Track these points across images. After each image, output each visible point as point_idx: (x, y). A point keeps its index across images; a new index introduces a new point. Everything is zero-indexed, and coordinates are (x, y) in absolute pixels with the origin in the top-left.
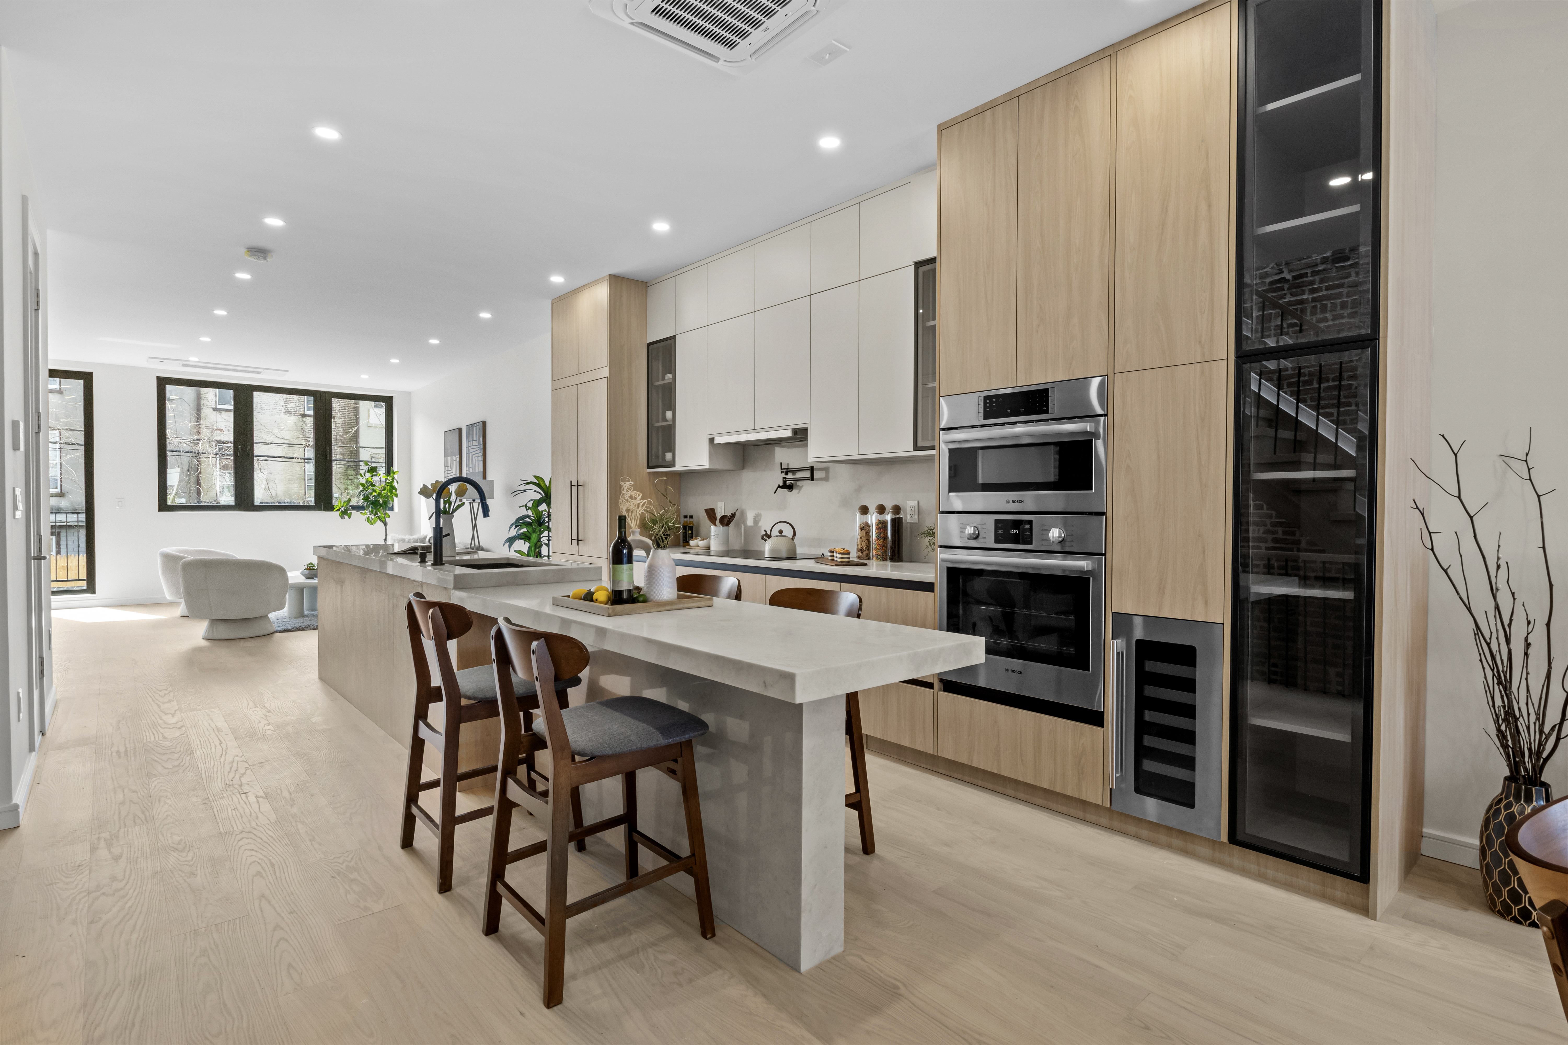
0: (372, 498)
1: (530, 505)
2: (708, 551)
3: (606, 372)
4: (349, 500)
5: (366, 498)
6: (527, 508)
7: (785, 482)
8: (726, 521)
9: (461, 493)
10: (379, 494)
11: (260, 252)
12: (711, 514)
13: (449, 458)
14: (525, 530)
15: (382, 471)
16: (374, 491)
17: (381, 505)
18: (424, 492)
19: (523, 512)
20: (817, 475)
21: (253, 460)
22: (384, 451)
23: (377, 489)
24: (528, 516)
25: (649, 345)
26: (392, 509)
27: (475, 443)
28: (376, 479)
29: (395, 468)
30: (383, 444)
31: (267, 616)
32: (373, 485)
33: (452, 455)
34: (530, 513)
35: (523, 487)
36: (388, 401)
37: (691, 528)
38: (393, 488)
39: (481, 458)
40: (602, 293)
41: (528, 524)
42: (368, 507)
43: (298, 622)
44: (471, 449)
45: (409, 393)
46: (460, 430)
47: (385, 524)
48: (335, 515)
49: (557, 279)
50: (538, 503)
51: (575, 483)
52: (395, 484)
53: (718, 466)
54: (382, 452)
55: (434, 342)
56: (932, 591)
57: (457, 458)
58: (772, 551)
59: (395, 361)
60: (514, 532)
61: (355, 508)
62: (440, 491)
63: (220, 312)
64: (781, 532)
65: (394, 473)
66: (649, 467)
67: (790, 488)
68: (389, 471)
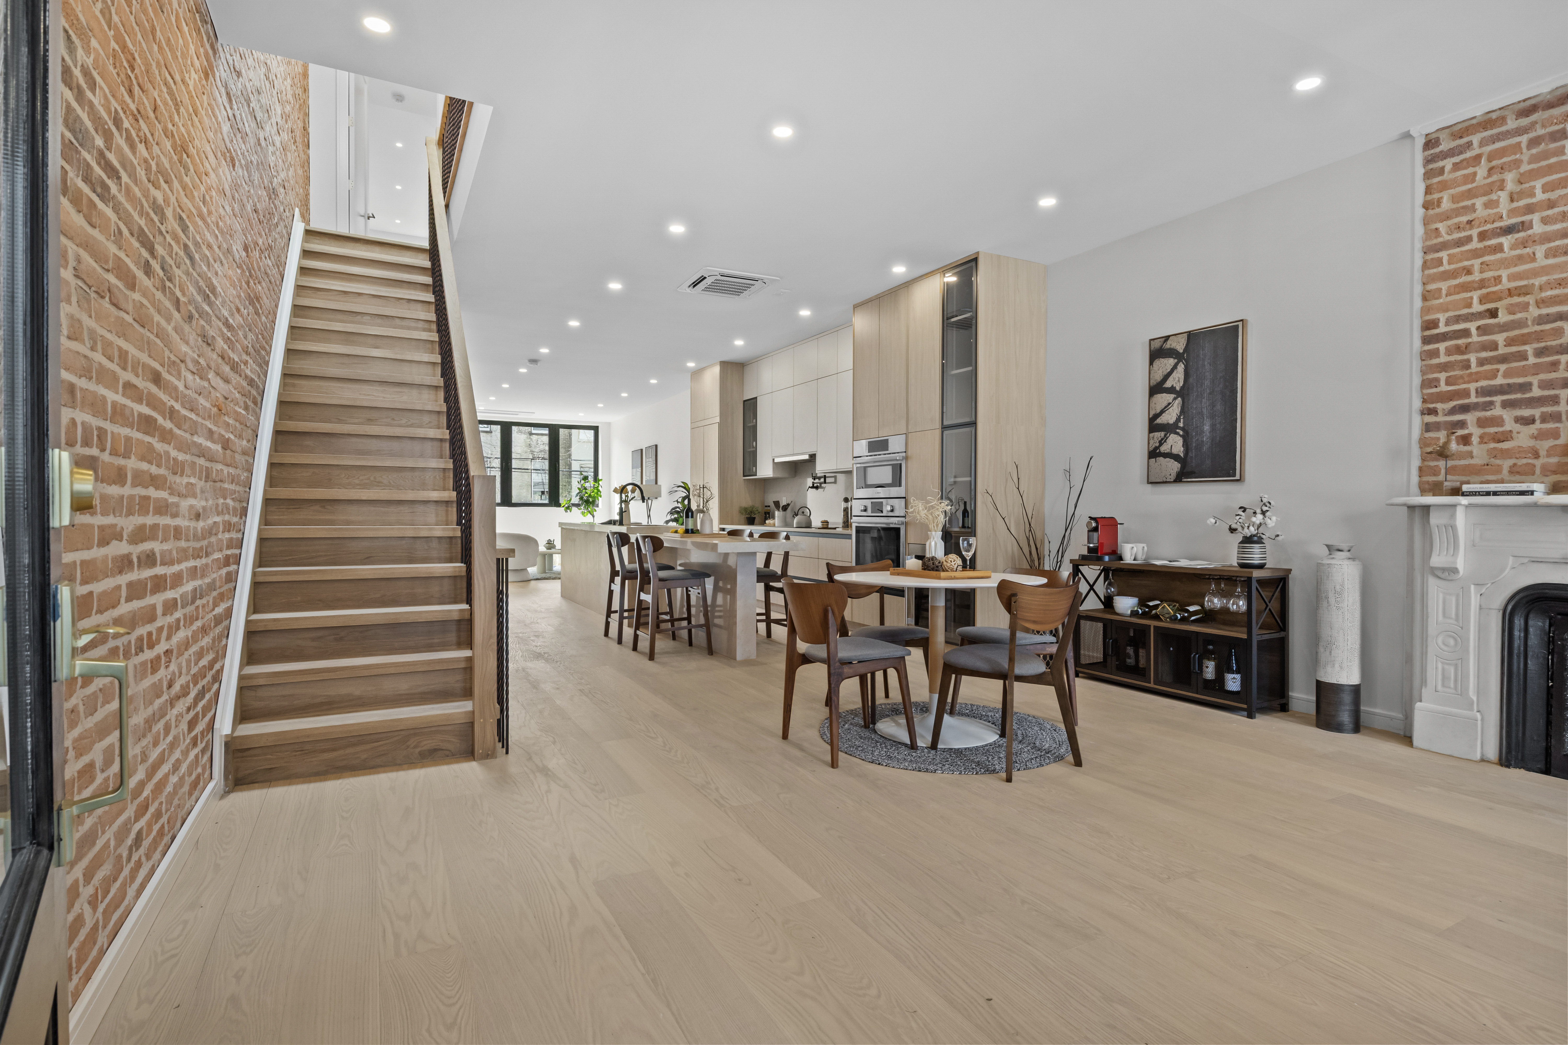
0: (585, 498)
1: (680, 500)
2: (774, 525)
3: (718, 420)
4: (570, 500)
5: (581, 498)
6: (678, 502)
7: (813, 485)
8: (785, 508)
9: (633, 491)
10: (590, 496)
11: (534, 361)
12: (777, 504)
13: (635, 470)
14: (676, 516)
15: (591, 479)
16: (586, 493)
17: (591, 503)
18: (615, 491)
19: (676, 505)
20: (828, 480)
21: (511, 471)
22: (593, 462)
23: (588, 491)
24: (679, 507)
25: (744, 401)
26: (598, 506)
27: (650, 459)
28: (587, 485)
29: (600, 477)
30: (592, 458)
31: (526, 569)
32: (585, 489)
33: (637, 468)
34: (680, 505)
35: (676, 489)
36: (596, 429)
37: (769, 513)
38: (599, 491)
39: (654, 470)
40: (717, 370)
41: (678, 512)
42: (582, 504)
43: (544, 575)
44: (648, 463)
45: (610, 423)
46: (642, 450)
47: (593, 517)
48: (562, 509)
49: (691, 365)
50: (684, 499)
51: (702, 486)
52: (600, 488)
53: (778, 475)
54: (591, 464)
55: (624, 395)
56: (851, 538)
57: (639, 470)
58: (797, 523)
59: (600, 405)
60: (669, 518)
61: (574, 505)
62: (622, 490)
63: (506, 386)
64: (803, 513)
65: (599, 480)
66: (744, 476)
67: (817, 488)
68: (596, 479)
